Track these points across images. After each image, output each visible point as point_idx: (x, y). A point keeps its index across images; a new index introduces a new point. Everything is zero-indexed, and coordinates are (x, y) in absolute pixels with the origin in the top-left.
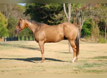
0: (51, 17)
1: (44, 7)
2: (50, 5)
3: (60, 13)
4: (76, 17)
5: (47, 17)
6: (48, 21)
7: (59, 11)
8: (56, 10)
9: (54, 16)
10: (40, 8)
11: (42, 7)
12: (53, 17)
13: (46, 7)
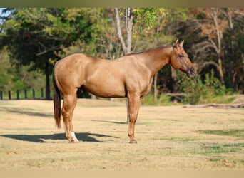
0: (55, 52)
1: (39, 32)
2: (53, 29)
3: (74, 45)
4: (105, 53)
5: (45, 51)
6: (50, 60)
7: (72, 41)
8: (65, 38)
9: (61, 50)
10: (30, 34)
11: (36, 32)
12: (60, 52)
13: (44, 32)
